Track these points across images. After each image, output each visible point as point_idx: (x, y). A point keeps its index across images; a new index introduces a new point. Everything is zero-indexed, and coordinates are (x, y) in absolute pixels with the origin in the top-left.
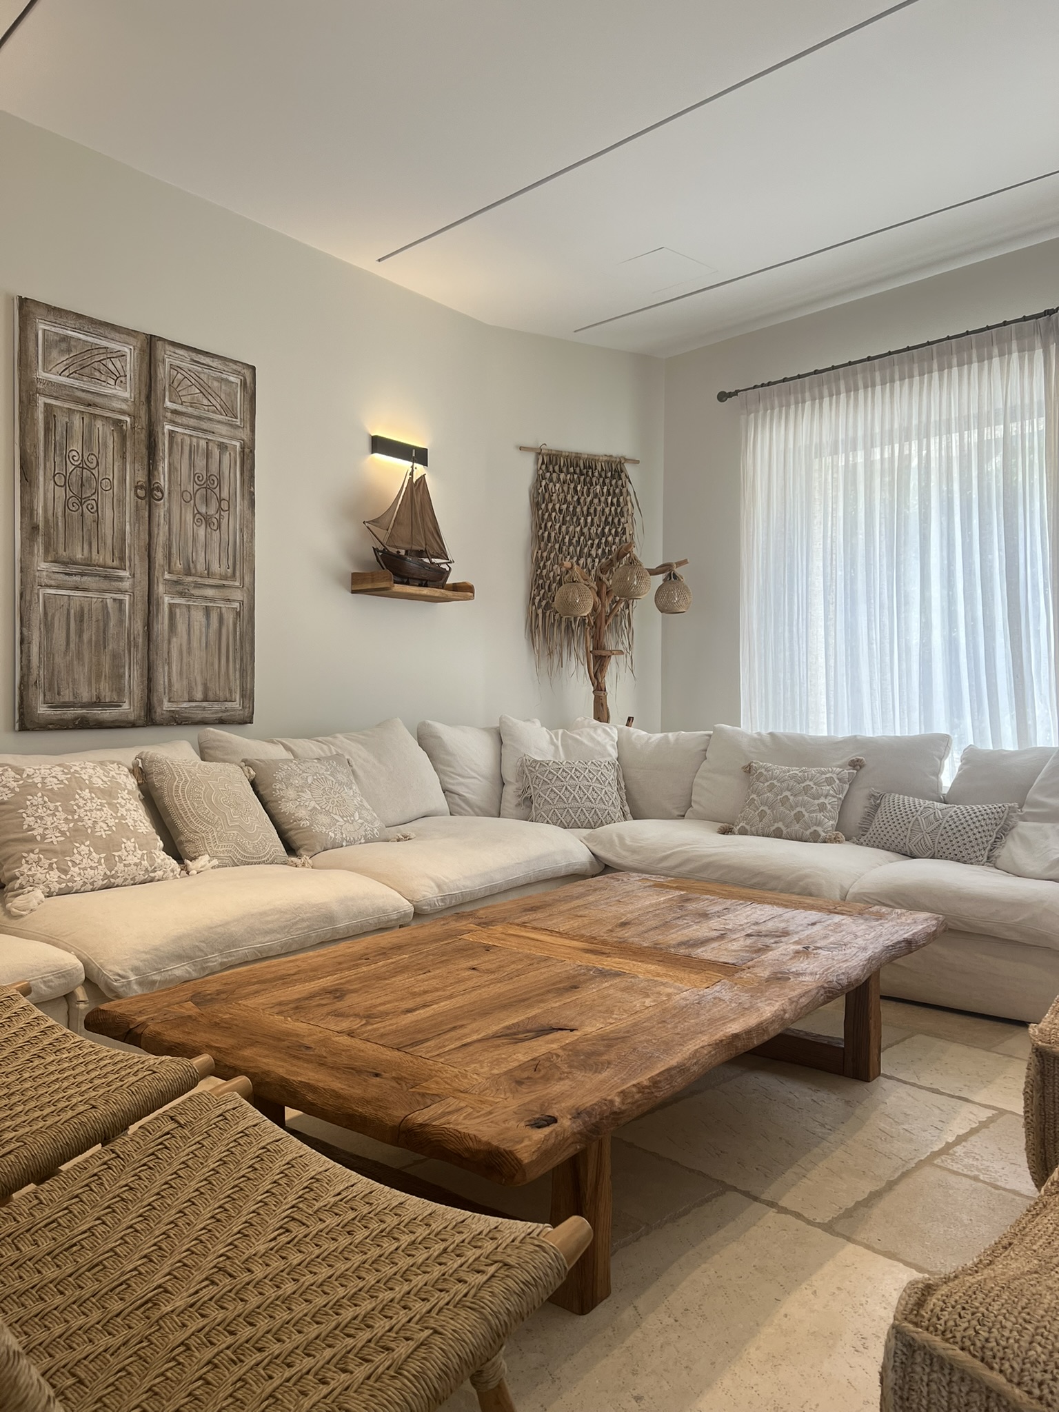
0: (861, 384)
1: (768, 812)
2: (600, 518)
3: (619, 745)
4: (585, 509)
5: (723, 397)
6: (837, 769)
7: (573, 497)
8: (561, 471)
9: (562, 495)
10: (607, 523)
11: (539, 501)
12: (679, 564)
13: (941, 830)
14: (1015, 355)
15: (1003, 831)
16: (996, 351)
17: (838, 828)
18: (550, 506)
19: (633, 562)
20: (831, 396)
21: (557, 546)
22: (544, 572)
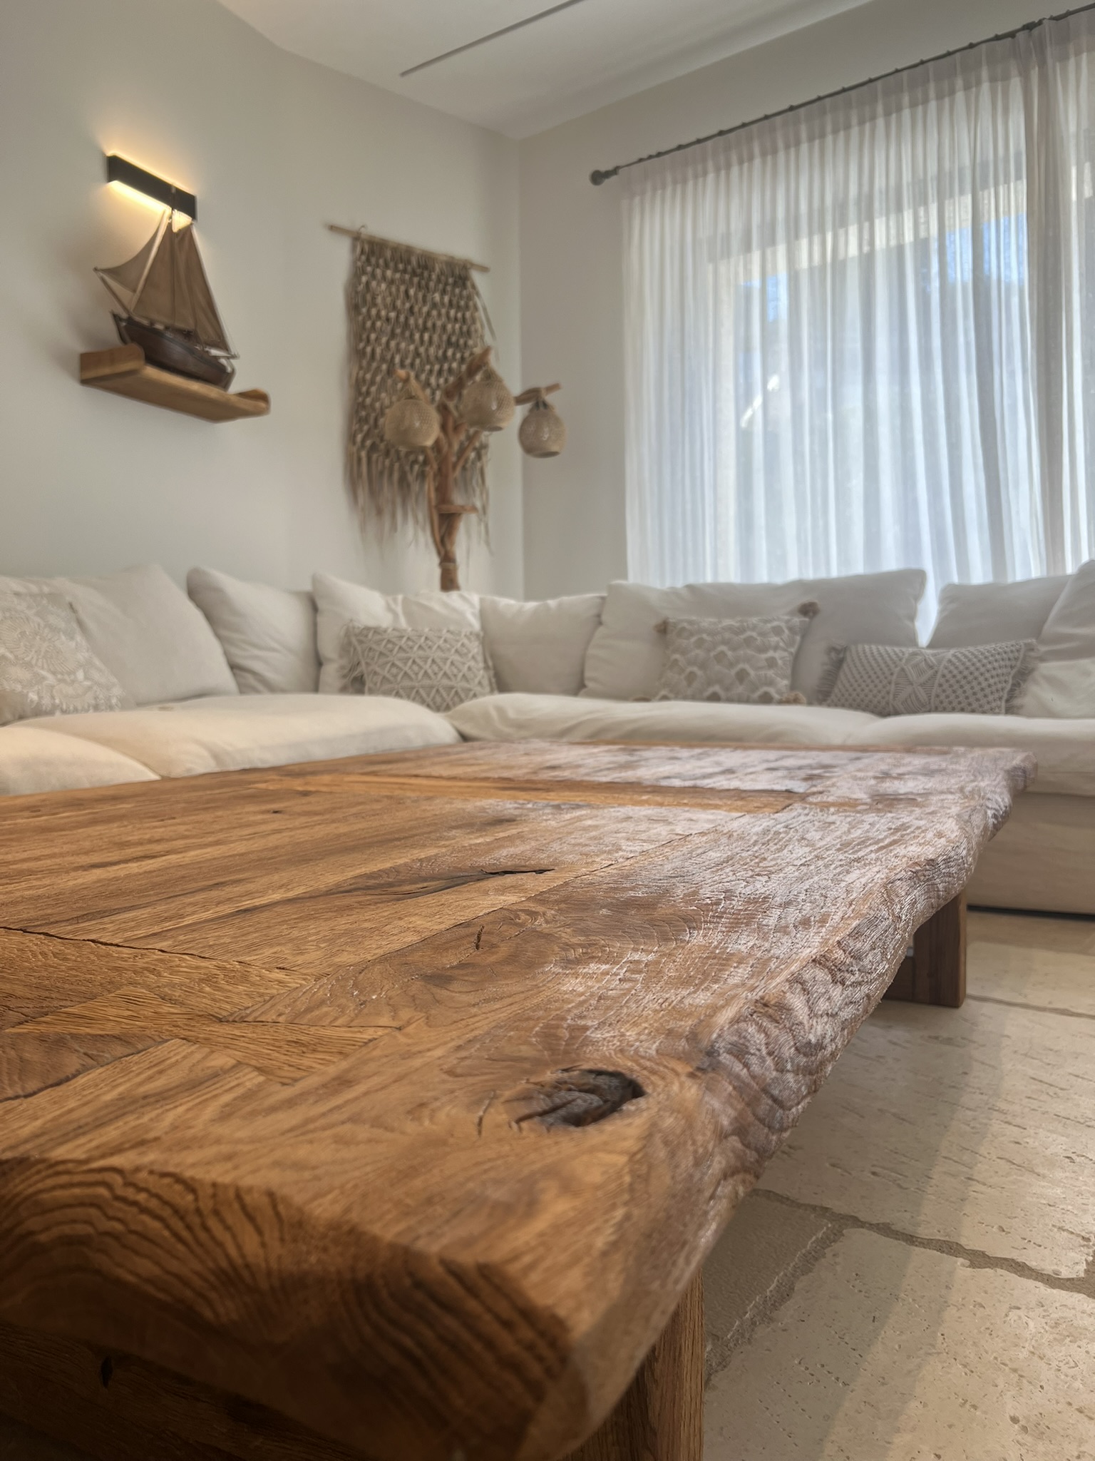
0: (781, 144)
1: (699, 673)
2: (440, 337)
3: (483, 616)
4: (420, 321)
5: (597, 177)
6: (783, 616)
7: (403, 303)
8: (387, 266)
9: (389, 300)
10: (449, 343)
11: (358, 302)
12: (552, 388)
13: (939, 679)
14: (986, 86)
15: (1022, 675)
16: (959, 83)
17: (793, 687)
18: (374, 312)
19: (491, 377)
20: (741, 162)
21: (384, 367)
22: (368, 401)
